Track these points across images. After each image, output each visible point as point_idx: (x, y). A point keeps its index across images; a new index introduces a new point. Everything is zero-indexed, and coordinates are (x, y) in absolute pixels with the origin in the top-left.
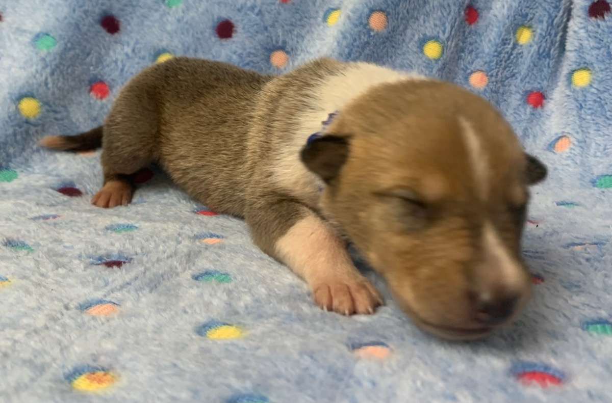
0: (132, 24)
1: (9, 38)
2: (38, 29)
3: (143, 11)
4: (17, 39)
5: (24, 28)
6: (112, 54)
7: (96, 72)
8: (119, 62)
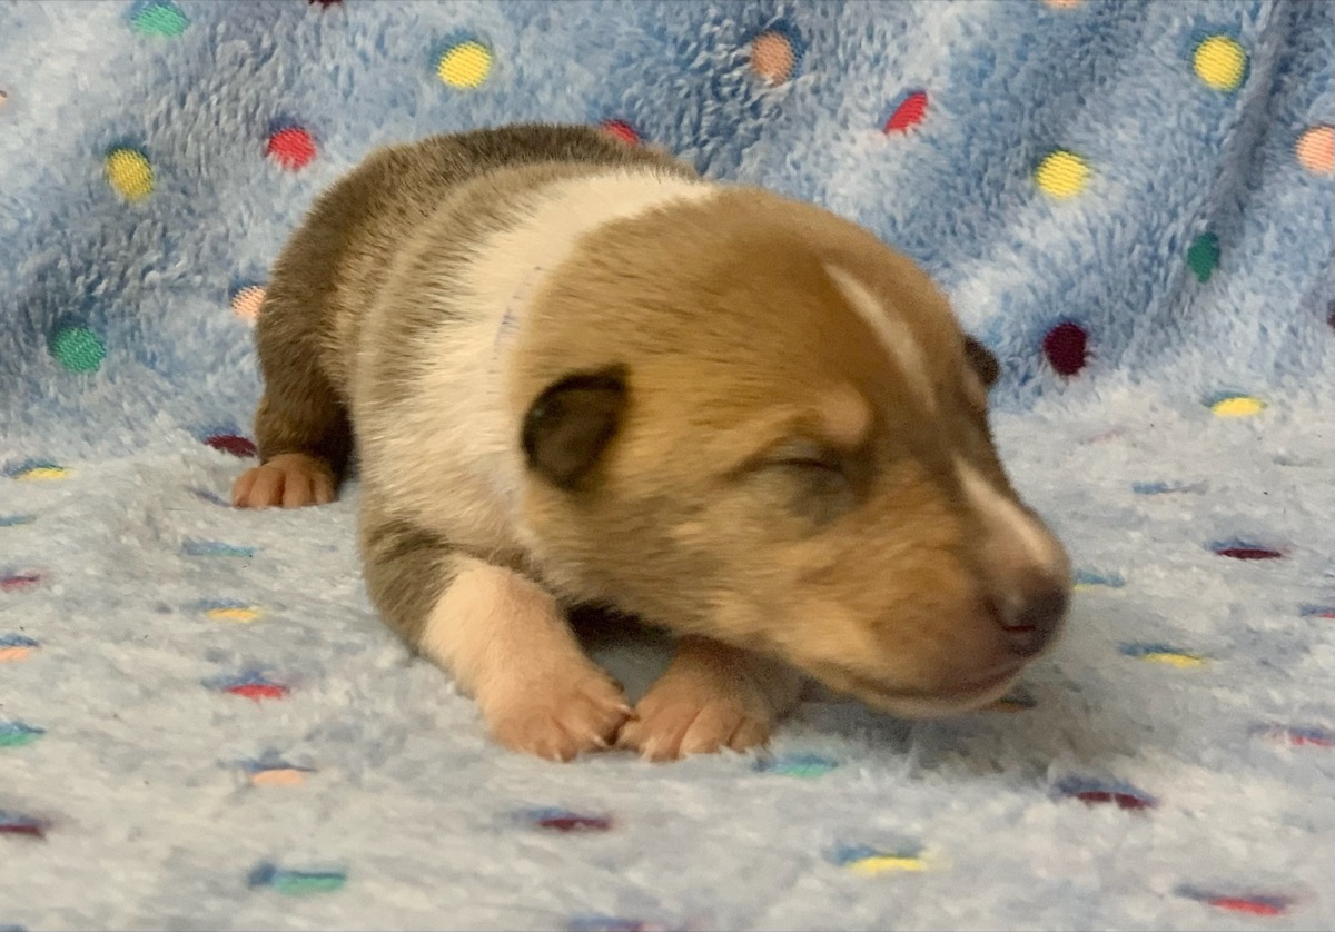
6: (325, 56)
7: (285, 100)
8: (342, 77)
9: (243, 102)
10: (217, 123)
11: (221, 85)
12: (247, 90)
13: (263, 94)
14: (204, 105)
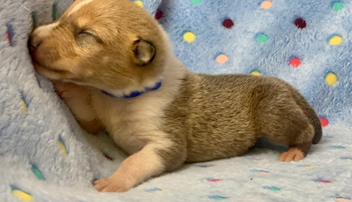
0: (313, 22)
1: (240, 37)
2: (257, 31)
3: (320, 14)
4: (245, 37)
5: (248, 30)
6: (302, 41)
7: (293, 52)
8: (307, 45)
9: (282, 54)
10: (276, 60)
11: (277, 51)
12: (283, 51)
13: (287, 51)
14: (273, 57)
